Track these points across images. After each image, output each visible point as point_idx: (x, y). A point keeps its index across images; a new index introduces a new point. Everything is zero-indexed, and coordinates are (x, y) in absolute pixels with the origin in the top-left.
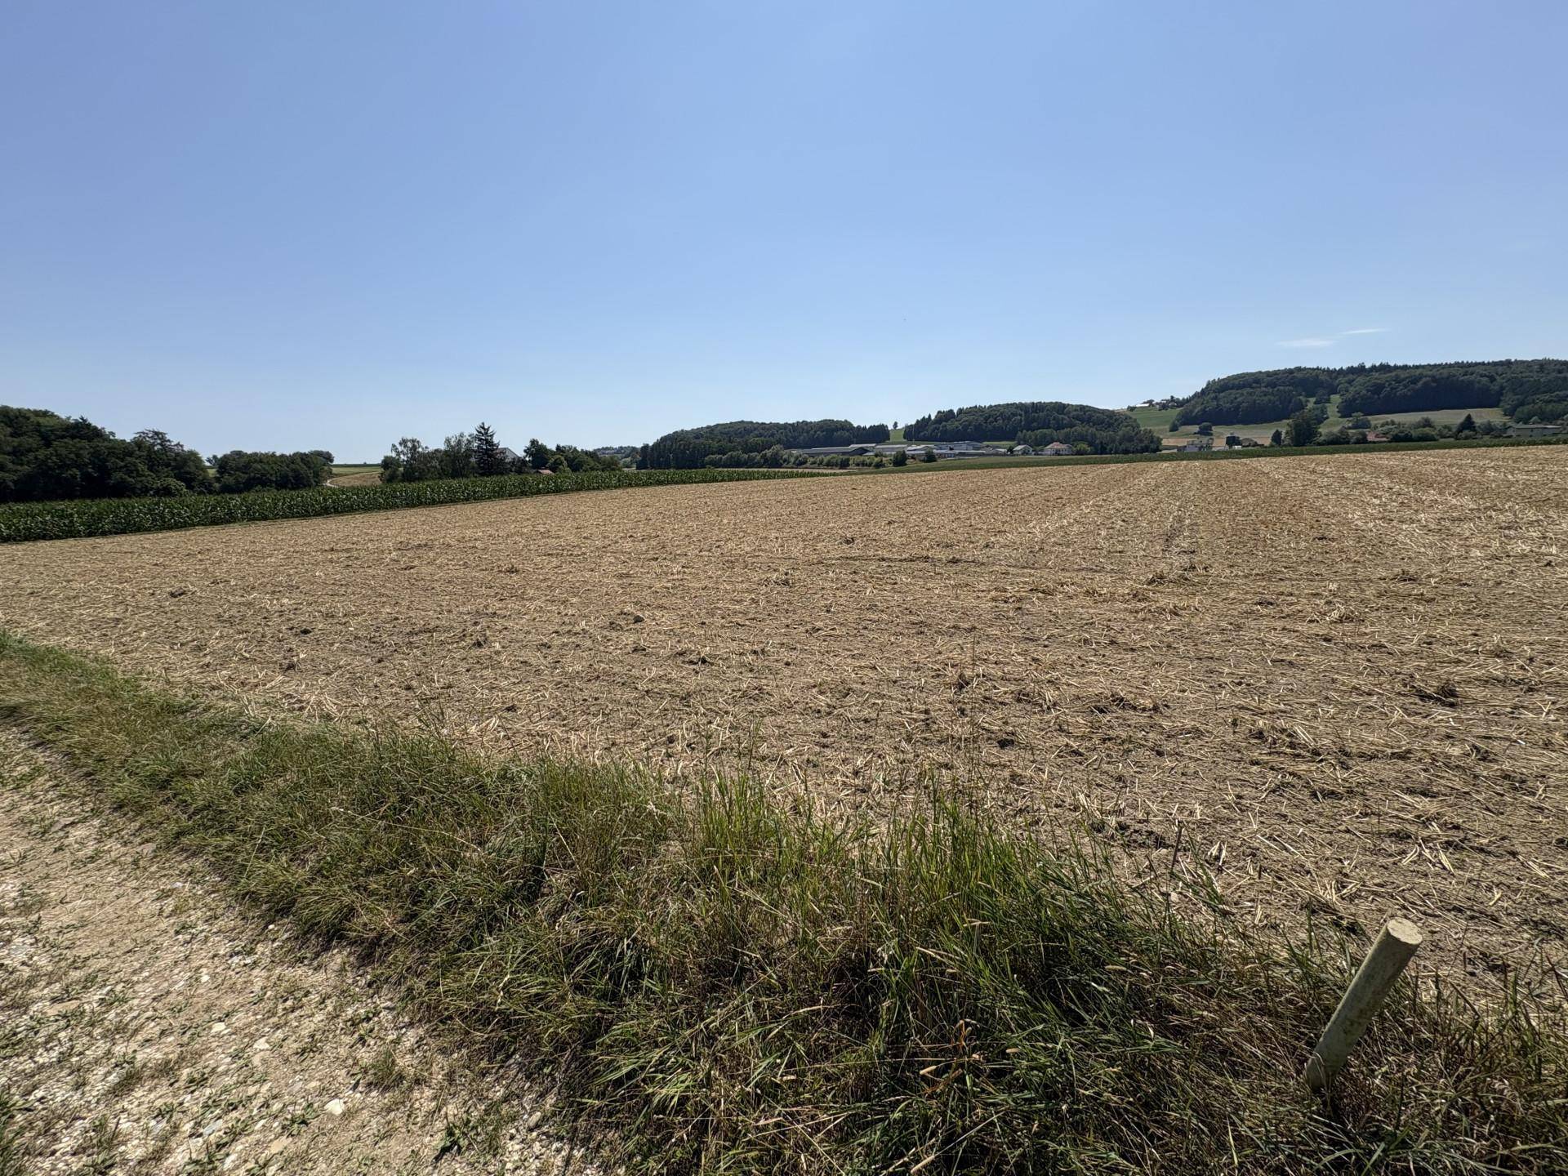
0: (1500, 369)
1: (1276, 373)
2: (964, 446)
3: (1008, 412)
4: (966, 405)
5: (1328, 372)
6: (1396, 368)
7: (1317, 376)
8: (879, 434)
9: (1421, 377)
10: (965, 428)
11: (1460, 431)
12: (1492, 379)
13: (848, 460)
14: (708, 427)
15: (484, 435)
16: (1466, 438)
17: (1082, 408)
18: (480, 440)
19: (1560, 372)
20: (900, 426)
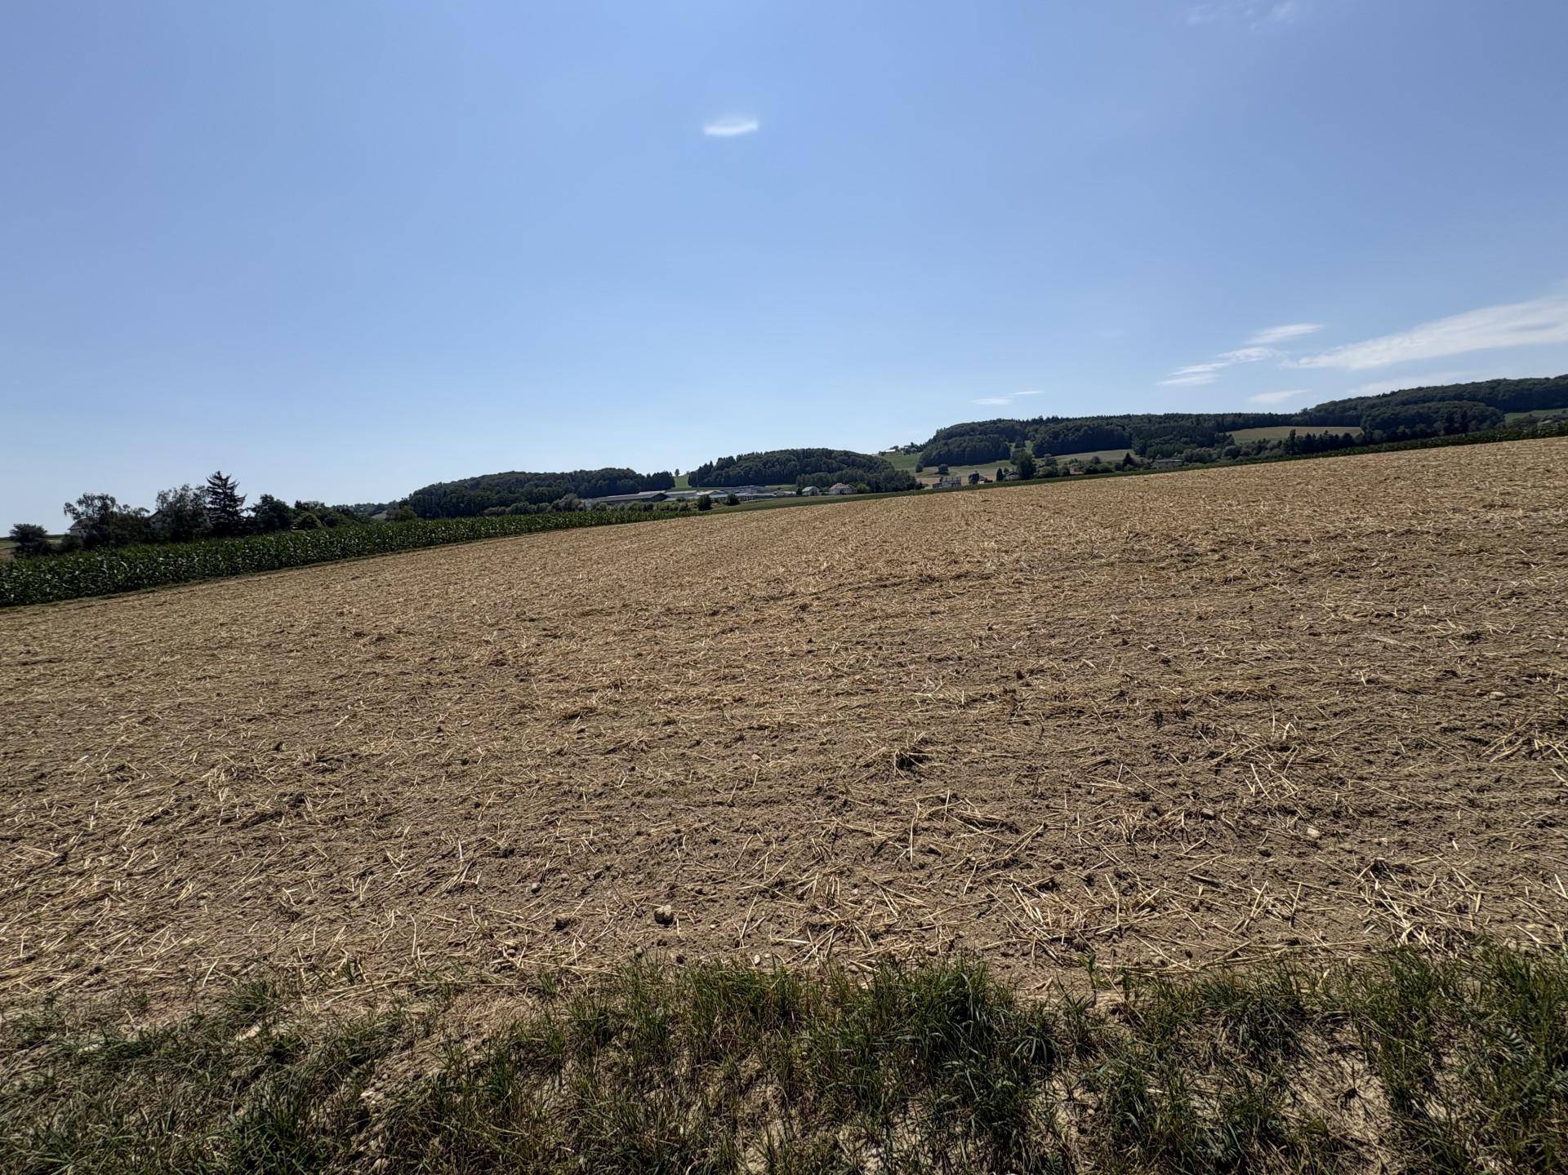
0: (1126, 421)
1: (984, 423)
2: (750, 490)
3: (783, 458)
4: (745, 452)
5: (1019, 422)
6: (1063, 420)
7: (1013, 426)
8: (663, 481)
9: (1081, 426)
10: (747, 473)
11: (1125, 465)
12: (1124, 429)
13: (652, 506)
14: (473, 479)
15: (223, 490)
16: (1130, 470)
17: (846, 453)
18: (216, 493)
19: (1160, 423)
20: (682, 473)
